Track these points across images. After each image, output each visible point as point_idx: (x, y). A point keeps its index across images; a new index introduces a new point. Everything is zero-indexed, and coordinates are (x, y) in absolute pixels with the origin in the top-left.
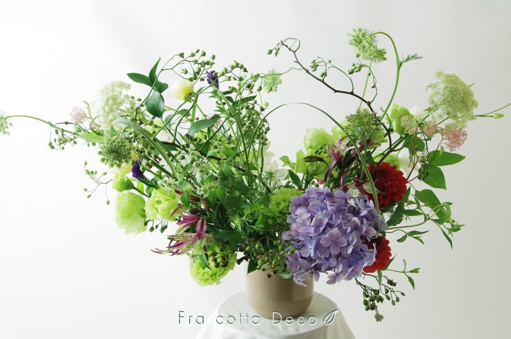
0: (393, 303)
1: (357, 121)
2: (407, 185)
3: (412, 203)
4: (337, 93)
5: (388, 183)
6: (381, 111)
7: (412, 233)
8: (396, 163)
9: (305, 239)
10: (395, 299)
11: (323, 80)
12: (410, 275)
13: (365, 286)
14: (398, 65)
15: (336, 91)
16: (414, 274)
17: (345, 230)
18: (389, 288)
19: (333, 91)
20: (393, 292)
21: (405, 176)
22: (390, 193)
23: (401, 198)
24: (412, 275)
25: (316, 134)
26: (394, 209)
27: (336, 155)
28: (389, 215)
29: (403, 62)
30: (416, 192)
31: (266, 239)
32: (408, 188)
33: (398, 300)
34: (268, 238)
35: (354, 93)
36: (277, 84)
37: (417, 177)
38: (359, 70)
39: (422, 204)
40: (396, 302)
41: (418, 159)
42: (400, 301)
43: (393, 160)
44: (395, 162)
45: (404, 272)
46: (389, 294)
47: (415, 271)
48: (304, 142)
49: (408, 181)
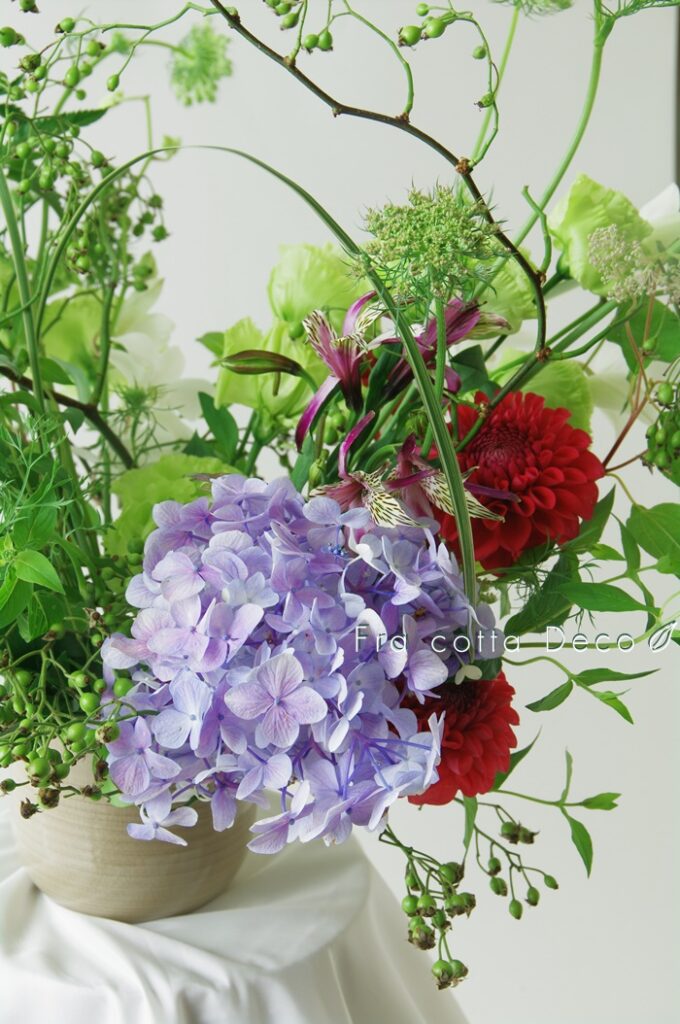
0: (517, 911)
1: (403, 236)
2: (599, 483)
3: (608, 554)
4: (343, 116)
5: (528, 475)
6: (524, 199)
7: (589, 678)
8: (575, 395)
9: (176, 678)
10: (521, 895)
11: (294, 61)
12: (582, 815)
13: (409, 851)
14: (598, 26)
15: (341, 109)
16: (598, 813)
17: (322, 659)
18: (508, 853)
19: (329, 110)
20: (520, 868)
21: (599, 449)
22: (532, 511)
23: (573, 532)
24: (588, 818)
25: (306, 267)
26: (542, 577)
27: (337, 358)
28: (522, 591)
29: (617, 16)
30: (636, 509)
31: (41, 662)
32: (601, 497)
33: (533, 900)
34: (45, 658)
35: (413, 122)
36: (217, 76)
37: (641, 456)
38: (440, 31)
39: (646, 559)
40: (525, 906)
41: (649, 392)
42: (540, 902)
43: (565, 384)
44: (573, 390)
45: (560, 804)
46: (503, 875)
47: (604, 802)
48: (269, 289)
49: (608, 467)
